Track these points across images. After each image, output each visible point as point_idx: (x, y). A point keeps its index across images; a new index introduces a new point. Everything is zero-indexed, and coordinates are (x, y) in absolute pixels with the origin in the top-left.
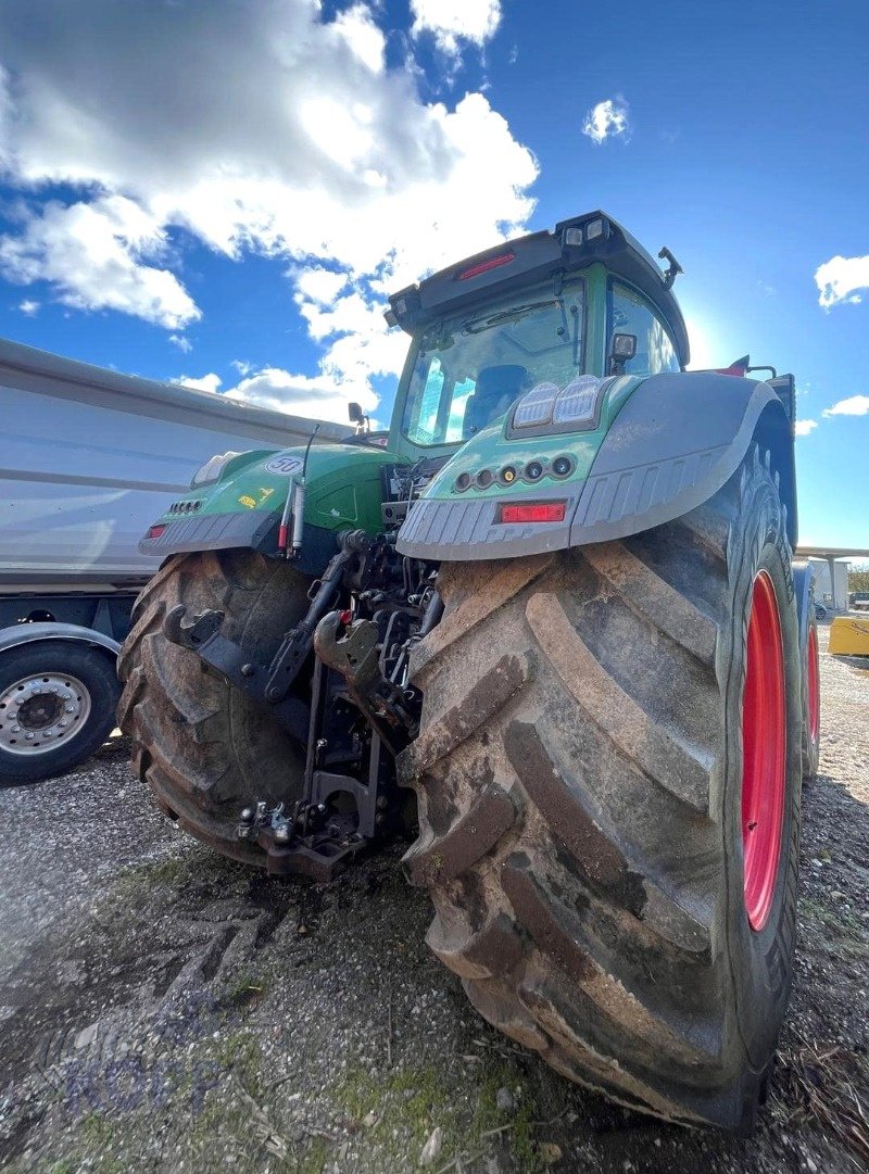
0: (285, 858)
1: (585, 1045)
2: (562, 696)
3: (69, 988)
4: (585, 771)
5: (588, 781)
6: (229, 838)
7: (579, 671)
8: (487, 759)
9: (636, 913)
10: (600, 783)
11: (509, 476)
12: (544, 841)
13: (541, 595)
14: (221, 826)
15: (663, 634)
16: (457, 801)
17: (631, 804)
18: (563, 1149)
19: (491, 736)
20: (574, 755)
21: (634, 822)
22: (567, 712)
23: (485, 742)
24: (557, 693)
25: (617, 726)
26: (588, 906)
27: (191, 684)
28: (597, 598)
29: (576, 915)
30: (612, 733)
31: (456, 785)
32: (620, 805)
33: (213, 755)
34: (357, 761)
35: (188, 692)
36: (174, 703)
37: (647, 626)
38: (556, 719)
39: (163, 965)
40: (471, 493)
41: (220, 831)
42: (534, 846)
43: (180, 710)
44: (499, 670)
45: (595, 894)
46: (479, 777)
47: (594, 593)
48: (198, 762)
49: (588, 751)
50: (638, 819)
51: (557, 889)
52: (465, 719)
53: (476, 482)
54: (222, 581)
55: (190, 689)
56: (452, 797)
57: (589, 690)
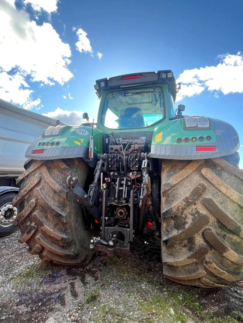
0: (114, 250)
1: (220, 269)
2: (215, 191)
3: (26, 314)
4: (224, 207)
5: (225, 209)
6: (70, 254)
7: (220, 185)
8: (196, 208)
9: (238, 235)
10: (228, 209)
11: (194, 139)
12: (215, 224)
13: (205, 169)
14: (66, 251)
15: (235, 176)
16: (187, 220)
17: (235, 212)
18: (199, 303)
19: (196, 203)
20: (221, 204)
21: (237, 216)
22: (217, 195)
23: (195, 204)
24: (214, 191)
25: (232, 196)
26: (226, 236)
27: (60, 204)
28: (217, 169)
29: (223, 239)
30: (231, 198)
31: (186, 216)
32: (233, 213)
33: (68, 226)
34: (113, 223)
35: (59, 206)
36: (56, 210)
37: (231, 175)
38: (215, 197)
39: (56, 298)
40: (183, 143)
41: (67, 252)
42: (212, 226)
43: (59, 212)
44: (199, 187)
45: (228, 233)
46: (194, 213)
47: (216, 168)
48: (62, 230)
49: (224, 202)
50: (237, 215)
51: (218, 234)
52: (191, 199)
53: (184, 140)
54: (68, 169)
55: (60, 205)
56: (185, 219)
57: (224, 189)
